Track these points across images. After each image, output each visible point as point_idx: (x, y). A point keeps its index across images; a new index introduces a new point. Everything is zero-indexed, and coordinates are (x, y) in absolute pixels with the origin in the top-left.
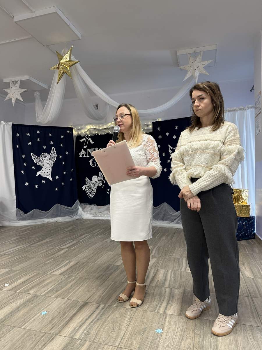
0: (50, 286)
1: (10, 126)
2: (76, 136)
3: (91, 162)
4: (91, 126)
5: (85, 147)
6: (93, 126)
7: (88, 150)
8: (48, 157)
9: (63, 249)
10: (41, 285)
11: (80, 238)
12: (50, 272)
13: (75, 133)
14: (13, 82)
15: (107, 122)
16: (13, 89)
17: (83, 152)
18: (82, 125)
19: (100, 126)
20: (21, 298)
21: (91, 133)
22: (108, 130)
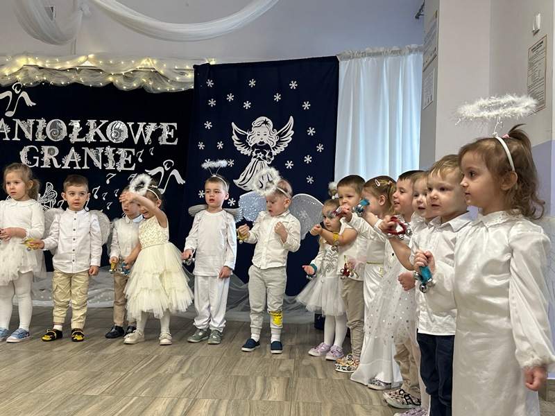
3: (23, 154)
4: (29, 59)
5: (9, 114)
6: (36, 61)
7: (18, 122)
15: (74, 54)
17: (2, 127)
18: (4, 55)
19: (55, 62)
21: (30, 79)
22: (77, 75)
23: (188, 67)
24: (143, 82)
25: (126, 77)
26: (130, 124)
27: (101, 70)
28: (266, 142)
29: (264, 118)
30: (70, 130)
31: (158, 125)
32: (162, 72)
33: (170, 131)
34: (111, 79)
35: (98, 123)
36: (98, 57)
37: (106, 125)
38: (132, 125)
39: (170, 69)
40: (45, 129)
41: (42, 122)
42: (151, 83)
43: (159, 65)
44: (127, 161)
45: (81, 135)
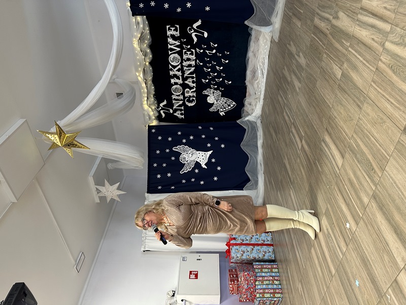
0: (360, 175)
1: (150, 195)
2: (158, 121)
3: (190, 105)
4: (144, 103)
5: (171, 111)
6: (144, 100)
7: (174, 107)
8: (184, 155)
9: (302, 146)
10: (357, 185)
11: (288, 122)
12: (337, 169)
13: (155, 123)
14: (98, 193)
15: (137, 82)
16: (106, 193)
17: (178, 114)
18: (144, 114)
19: (144, 92)
20: (374, 215)
21: (154, 103)
22: (148, 81)
23: (134, 20)
24: (147, 46)
25: (145, 56)
26: (170, 53)
27: (144, 69)
30: (176, 84)
31: (169, 37)
32: (139, 35)
33: (171, 30)
34: (147, 64)
35: (171, 70)
36: (137, 70)
37: (171, 65)
38: (170, 51)
39: (137, 31)
41: (174, 97)
42: (146, 42)
43: (135, 37)
44: (190, 54)
45: (178, 78)
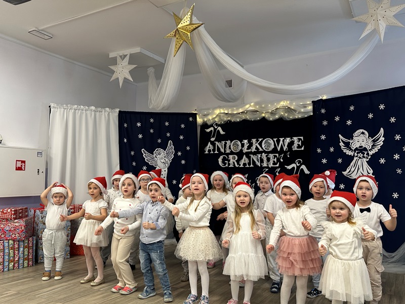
1: (117, 114)
2: (201, 124)
3: (220, 160)
4: (221, 110)
5: (213, 139)
6: (224, 110)
7: (217, 143)
8: (163, 154)
13: (199, 120)
14: (121, 56)
15: (244, 104)
16: (120, 66)
17: (209, 146)
18: (209, 109)
19: (234, 110)
21: (222, 120)
22: (245, 115)
23: (308, 103)
24: (282, 115)
25: (272, 113)
26: (275, 140)
27: (257, 111)
28: (364, 146)
29: (361, 130)
30: (243, 145)
31: (291, 139)
32: (292, 108)
33: (299, 142)
34: (263, 115)
35: (257, 141)
36: (256, 104)
37: (262, 141)
38: (276, 140)
39: (297, 105)
40: (230, 146)
41: (228, 142)
42: (286, 115)
43: (290, 104)
44: (274, 161)
45: (249, 148)
